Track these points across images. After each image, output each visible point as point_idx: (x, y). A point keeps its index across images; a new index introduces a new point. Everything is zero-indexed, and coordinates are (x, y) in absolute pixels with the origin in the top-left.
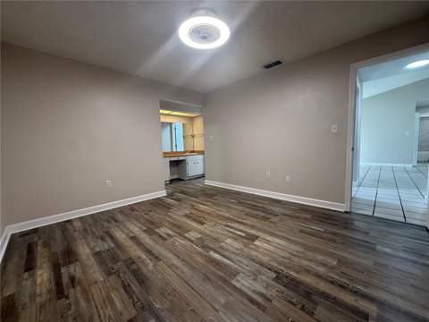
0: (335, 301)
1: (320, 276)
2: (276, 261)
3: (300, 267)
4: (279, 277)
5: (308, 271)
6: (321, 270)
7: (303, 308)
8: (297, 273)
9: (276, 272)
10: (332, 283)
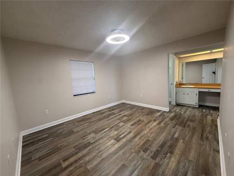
0: (73, 155)
1: (84, 156)
2: (98, 145)
3: (92, 151)
4: (89, 144)
5: (88, 153)
6: (87, 159)
7: (76, 146)
8: (89, 149)
9: (92, 143)
10: (79, 159)
